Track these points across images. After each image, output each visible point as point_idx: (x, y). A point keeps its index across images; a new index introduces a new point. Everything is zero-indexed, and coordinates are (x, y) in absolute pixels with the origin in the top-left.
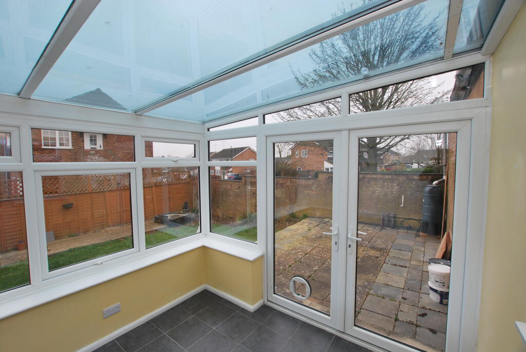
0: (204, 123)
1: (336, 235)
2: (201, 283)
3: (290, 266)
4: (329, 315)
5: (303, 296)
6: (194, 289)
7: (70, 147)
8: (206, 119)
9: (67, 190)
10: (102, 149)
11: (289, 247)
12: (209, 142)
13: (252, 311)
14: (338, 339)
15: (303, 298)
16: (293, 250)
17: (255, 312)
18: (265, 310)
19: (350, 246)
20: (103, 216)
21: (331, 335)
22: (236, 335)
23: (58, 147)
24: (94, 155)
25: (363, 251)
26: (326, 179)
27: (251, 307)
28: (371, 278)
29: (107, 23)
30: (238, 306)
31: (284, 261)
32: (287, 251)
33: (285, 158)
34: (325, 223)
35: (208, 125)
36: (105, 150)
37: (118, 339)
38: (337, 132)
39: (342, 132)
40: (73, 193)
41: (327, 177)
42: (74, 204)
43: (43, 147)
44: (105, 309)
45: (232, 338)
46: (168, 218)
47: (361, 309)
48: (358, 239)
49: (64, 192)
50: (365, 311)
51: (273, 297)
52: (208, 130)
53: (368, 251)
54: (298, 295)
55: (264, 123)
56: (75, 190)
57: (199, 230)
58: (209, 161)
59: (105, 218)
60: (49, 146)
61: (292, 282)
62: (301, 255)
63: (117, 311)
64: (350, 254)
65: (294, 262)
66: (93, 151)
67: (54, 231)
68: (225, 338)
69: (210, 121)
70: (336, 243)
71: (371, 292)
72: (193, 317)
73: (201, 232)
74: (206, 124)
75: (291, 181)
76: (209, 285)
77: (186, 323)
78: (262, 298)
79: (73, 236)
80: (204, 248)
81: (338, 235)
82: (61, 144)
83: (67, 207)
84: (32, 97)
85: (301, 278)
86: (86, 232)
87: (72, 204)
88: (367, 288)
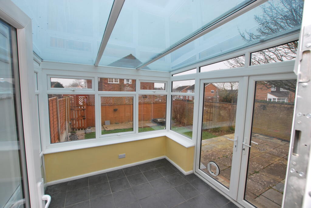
0: (170, 72)
1: (236, 141)
2: (163, 155)
3: (219, 158)
4: (229, 189)
5: (215, 174)
6: (158, 157)
7: (118, 83)
8: (172, 70)
9: (116, 103)
10: (131, 83)
11: (222, 147)
12: (172, 82)
13: (185, 175)
14: (232, 204)
15: (214, 175)
16: (224, 149)
17: (187, 175)
18: (193, 176)
19: (244, 149)
20: (129, 116)
21: (228, 200)
22: (173, 183)
23: (114, 83)
24: (128, 86)
25: (278, 160)
26: (259, 106)
27: (186, 173)
28: (277, 179)
29: (116, 38)
30: (179, 170)
31: (216, 154)
32: (220, 149)
33: (235, 90)
34: (254, 137)
35: (172, 73)
36: (132, 84)
37: (124, 169)
38: (242, 77)
39: (244, 77)
40: (118, 104)
41: (260, 105)
42: (118, 109)
43: (109, 83)
44: (119, 155)
45: (171, 184)
46: (158, 121)
47: (261, 195)
48: (250, 146)
49: (114, 103)
50: (263, 197)
51: (199, 170)
52: (172, 75)
53: (284, 161)
54: (212, 172)
55: (200, 72)
56: (119, 103)
57: (165, 128)
58: (172, 92)
59: (130, 117)
60: (110, 82)
61: (209, 164)
62: (229, 153)
63: (124, 157)
64: (244, 154)
65: (222, 156)
66: (127, 84)
67: (110, 121)
68: (168, 182)
69: (173, 71)
70: (236, 146)
71: (274, 187)
72: (156, 169)
73: (166, 129)
74: (171, 72)
75: (232, 106)
76: (167, 156)
77: (152, 170)
78: (192, 169)
79: (117, 124)
80: (165, 137)
81: (237, 141)
82: (115, 82)
83: (115, 110)
84: (99, 65)
85: (215, 164)
86: (122, 122)
87: (117, 109)
88: (271, 184)
